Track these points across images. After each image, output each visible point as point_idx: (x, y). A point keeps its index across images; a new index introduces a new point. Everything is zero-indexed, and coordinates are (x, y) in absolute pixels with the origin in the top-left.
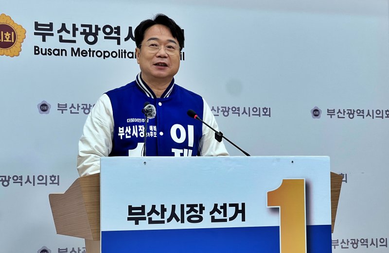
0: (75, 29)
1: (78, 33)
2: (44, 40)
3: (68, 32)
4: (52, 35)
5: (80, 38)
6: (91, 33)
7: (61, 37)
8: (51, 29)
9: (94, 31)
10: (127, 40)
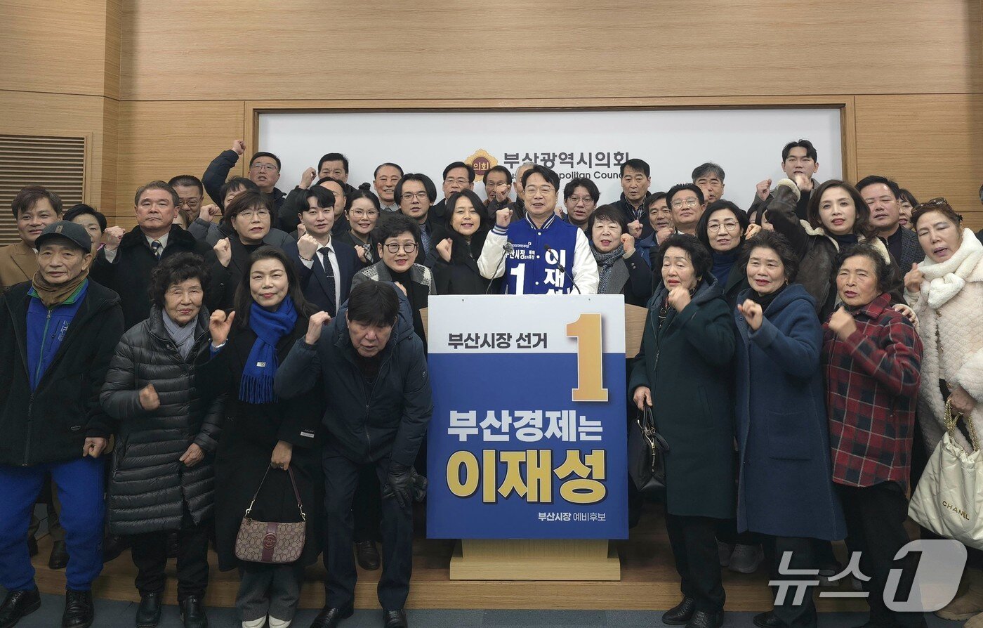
0: (536, 157)
6: (549, 160)
10: (578, 163)
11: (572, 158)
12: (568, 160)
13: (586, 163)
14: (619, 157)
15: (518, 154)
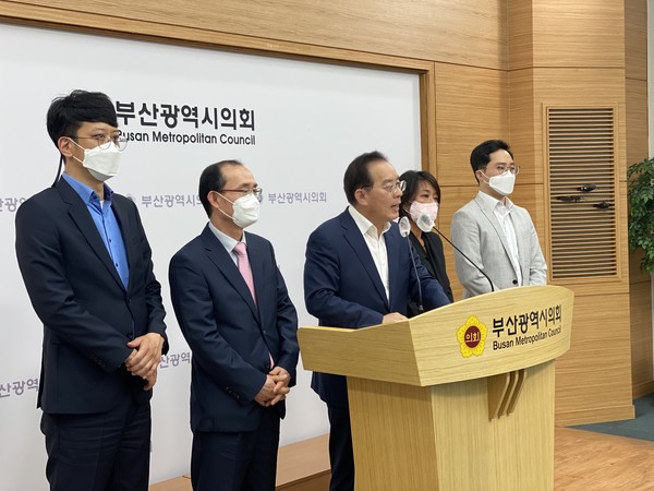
0: (156, 110)
1: (158, 114)
2: (126, 123)
3: (149, 113)
4: (133, 116)
5: (160, 120)
6: (170, 115)
7: (142, 119)
8: (132, 111)
9: (173, 112)
10: (203, 122)
11: (196, 114)
12: (192, 117)
13: (211, 122)
14: (245, 116)
15: (132, 104)
